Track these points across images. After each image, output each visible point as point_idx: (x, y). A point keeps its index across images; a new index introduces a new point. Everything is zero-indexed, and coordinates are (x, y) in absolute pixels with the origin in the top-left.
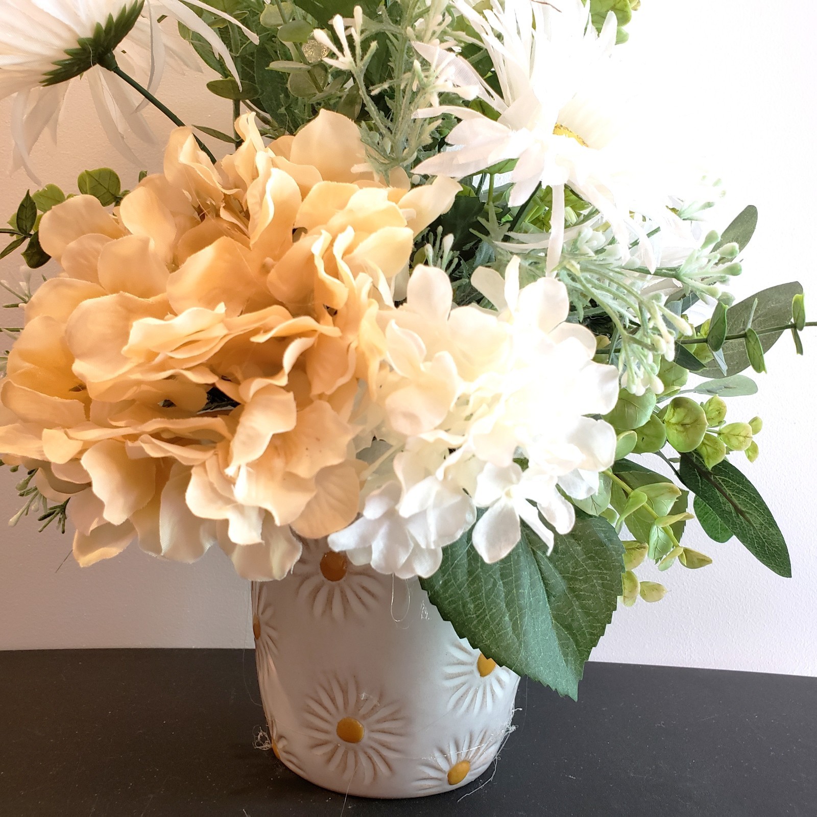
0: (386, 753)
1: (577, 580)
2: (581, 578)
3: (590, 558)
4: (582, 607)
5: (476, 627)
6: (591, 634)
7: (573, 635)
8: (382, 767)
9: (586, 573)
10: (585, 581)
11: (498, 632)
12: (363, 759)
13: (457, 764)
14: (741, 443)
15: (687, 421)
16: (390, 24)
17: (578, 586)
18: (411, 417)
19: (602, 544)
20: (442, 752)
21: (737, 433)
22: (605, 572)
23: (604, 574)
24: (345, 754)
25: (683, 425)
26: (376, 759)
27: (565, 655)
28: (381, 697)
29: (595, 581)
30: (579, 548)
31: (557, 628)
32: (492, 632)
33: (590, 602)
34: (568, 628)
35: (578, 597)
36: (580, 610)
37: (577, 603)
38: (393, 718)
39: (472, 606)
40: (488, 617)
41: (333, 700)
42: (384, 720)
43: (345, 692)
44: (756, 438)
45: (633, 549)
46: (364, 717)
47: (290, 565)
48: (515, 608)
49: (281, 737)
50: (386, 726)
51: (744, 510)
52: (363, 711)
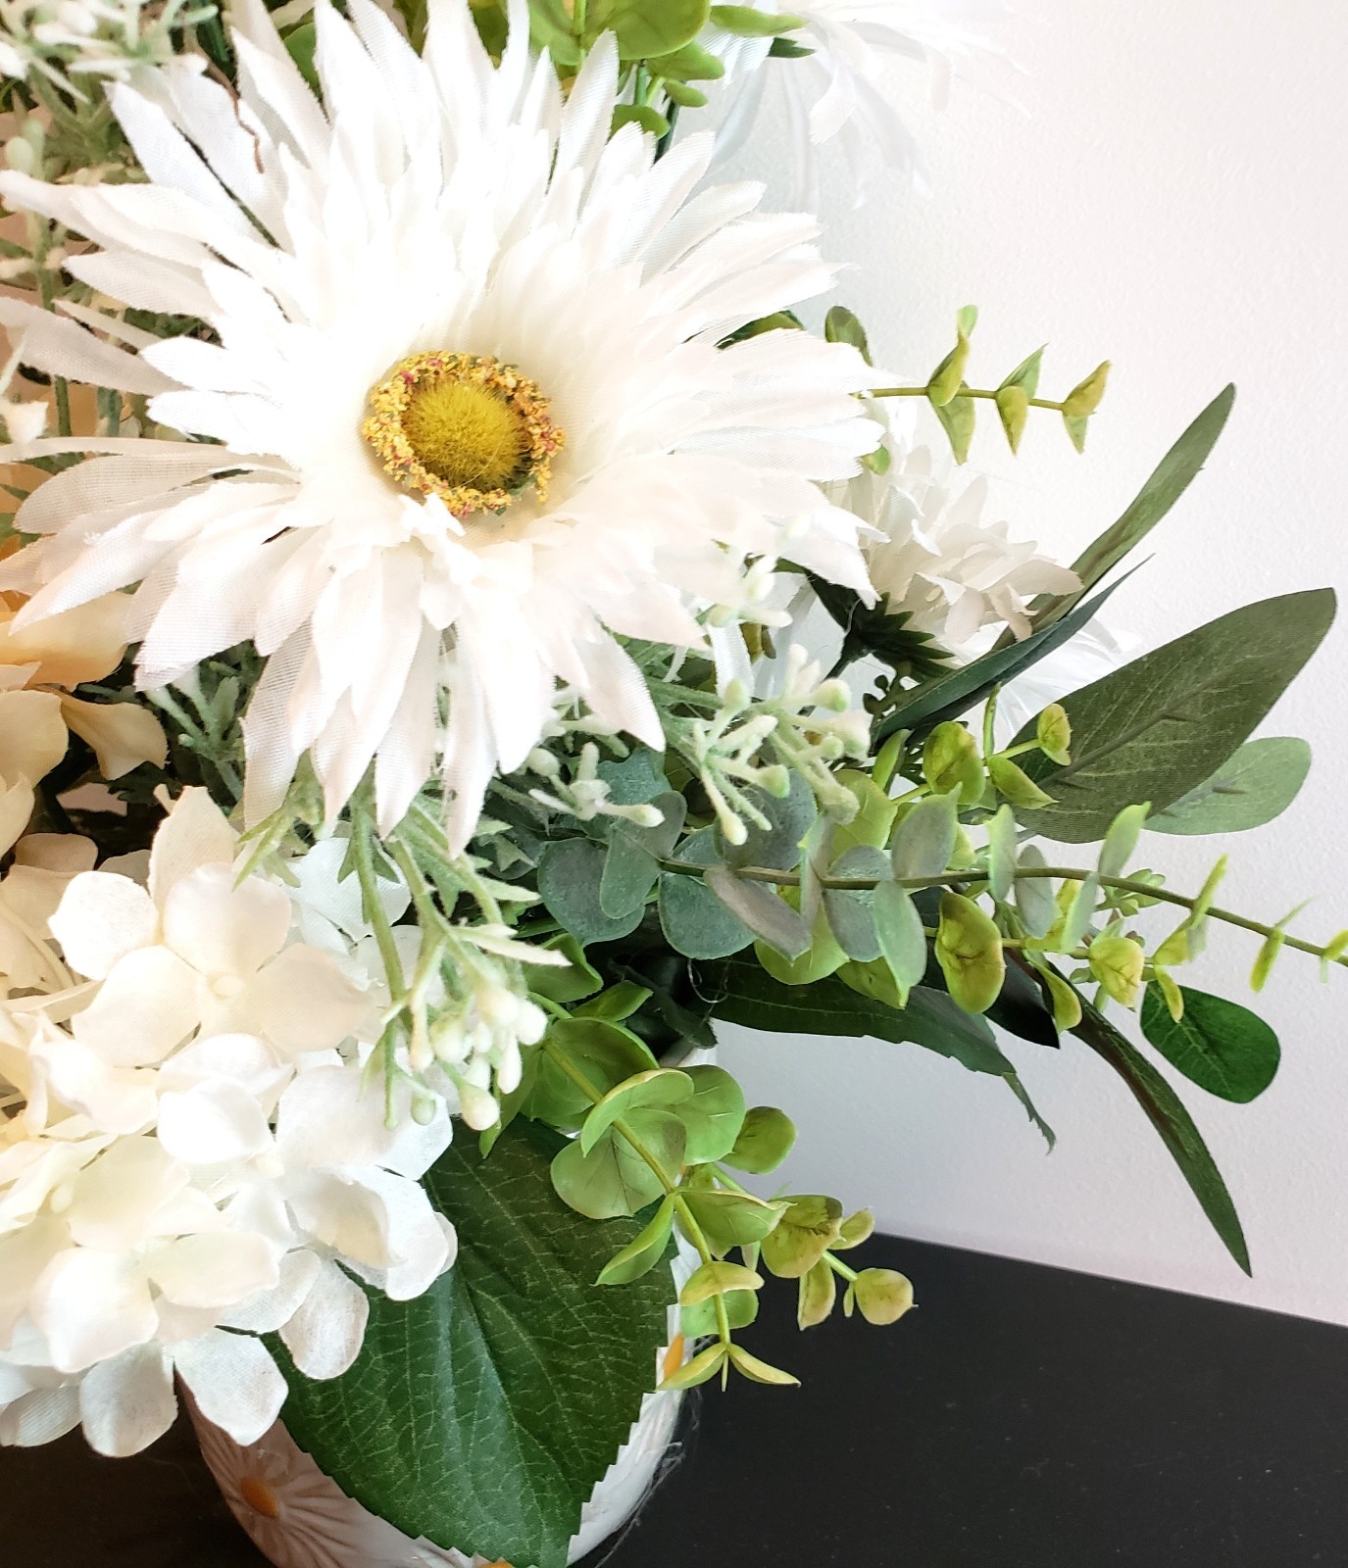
0: (328, 1544)
1: (566, 1349)
2: (574, 1347)
3: (596, 1309)
4: (574, 1403)
6: (592, 1457)
7: (557, 1455)
8: (325, 1560)
9: (583, 1337)
10: (582, 1354)
11: (366, 1452)
14: (1123, 990)
15: (965, 950)
17: (567, 1363)
21: (1117, 967)
22: (624, 1340)
23: (622, 1344)
25: (959, 957)
27: (540, 1488)
29: (602, 1356)
30: (574, 1287)
31: (523, 1438)
32: (353, 1451)
33: (590, 1396)
34: (545, 1439)
35: (567, 1384)
36: (568, 1410)
37: (564, 1394)
38: (321, 1493)
40: (347, 1423)
42: (308, 1494)
46: (272, 1486)
48: (408, 1408)
52: (268, 1472)
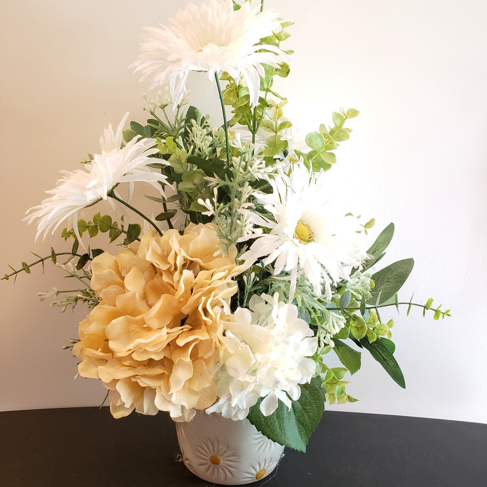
0: (230, 468)
1: (306, 405)
2: (308, 404)
3: (312, 396)
4: (308, 416)
5: (264, 427)
6: (311, 426)
7: (304, 427)
8: (229, 474)
9: (310, 402)
10: (310, 405)
11: (273, 429)
12: (221, 471)
13: (260, 472)
14: (383, 333)
15: (359, 326)
16: (229, 182)
17: (306, 408)
18: (236, 370)
19: (316, 390)
20: (253, 468)
21: (382, 329)
22: (318, 401)
23: (317, 402)
24: (214, 469)
25: (357, 328)
26: (226, 471)
27: (301, 435)
28: (228, 447)
29: (313, 405)
30: (307, 392)
31: (298, 424)
32: (271, 429)
33: (312, 414)
34: (302, 424)
35: (306, 412)
36: (307, 417)
37: (306, 414)
38: (233, 455)
39: (263, 419)
40: (269, 423)
41: (208, 448)
42: (230, 456)
43: (213, 445)
44: (391, 330)
45: (334, 383)
46: (221, 455)
47: (191, 418)
48: (280, 419)
49: (187, 459)
50: (230, 458)
51: (386, 359)
52: (220, 453)
